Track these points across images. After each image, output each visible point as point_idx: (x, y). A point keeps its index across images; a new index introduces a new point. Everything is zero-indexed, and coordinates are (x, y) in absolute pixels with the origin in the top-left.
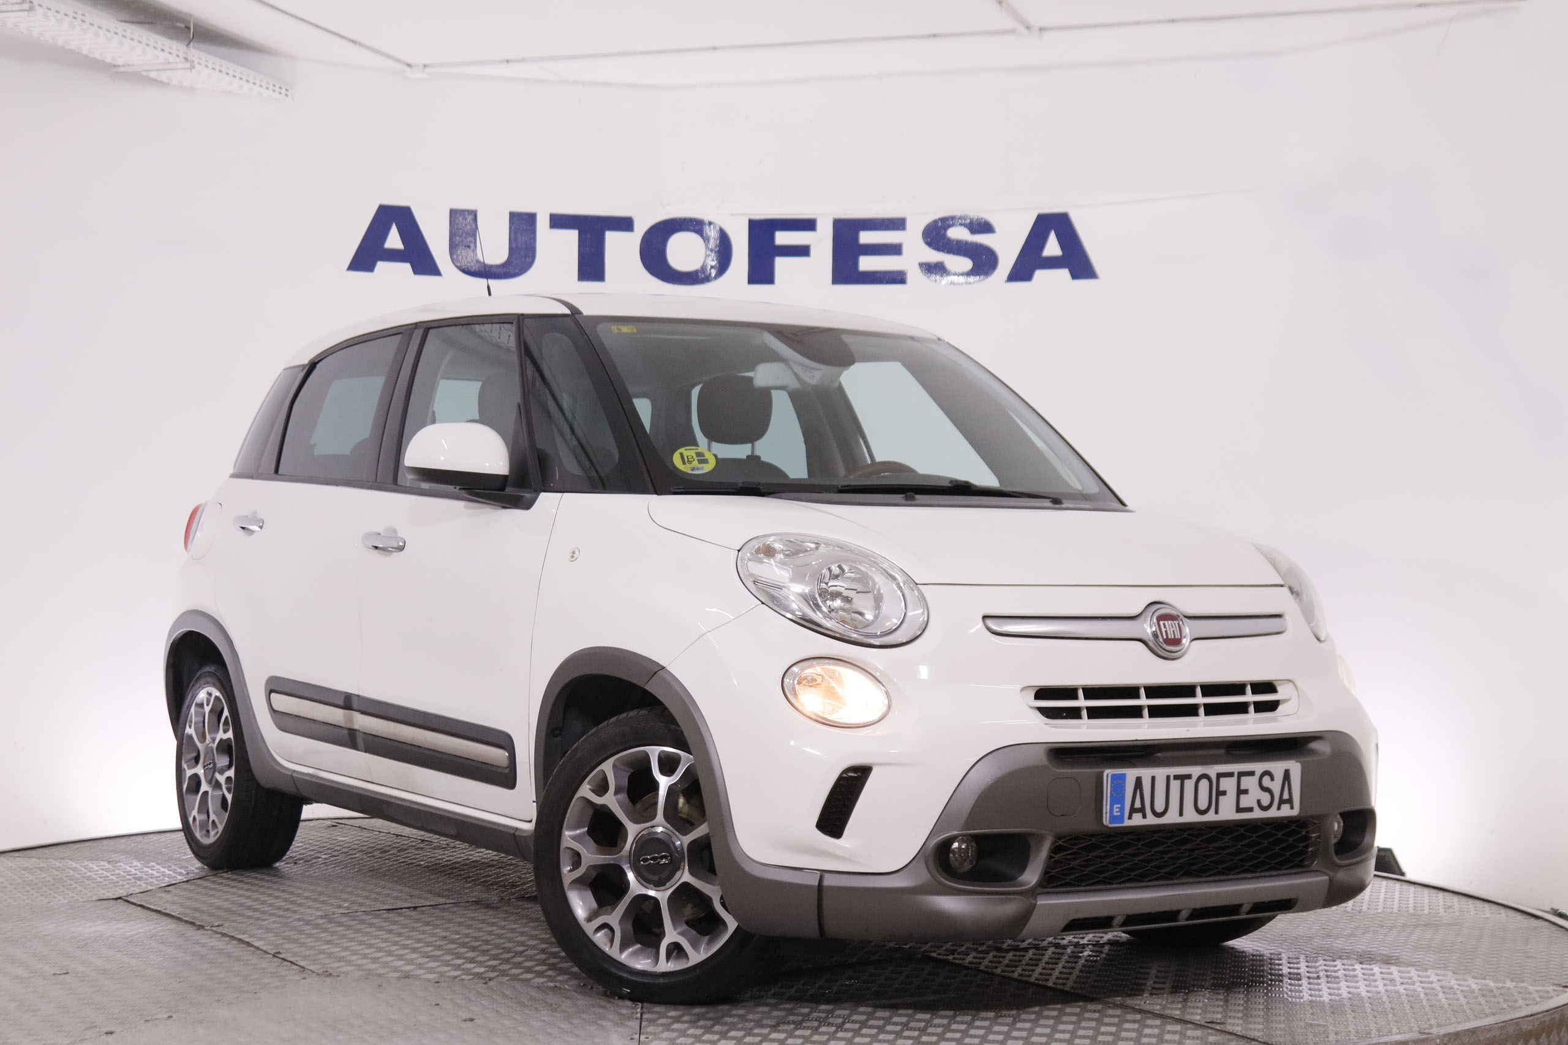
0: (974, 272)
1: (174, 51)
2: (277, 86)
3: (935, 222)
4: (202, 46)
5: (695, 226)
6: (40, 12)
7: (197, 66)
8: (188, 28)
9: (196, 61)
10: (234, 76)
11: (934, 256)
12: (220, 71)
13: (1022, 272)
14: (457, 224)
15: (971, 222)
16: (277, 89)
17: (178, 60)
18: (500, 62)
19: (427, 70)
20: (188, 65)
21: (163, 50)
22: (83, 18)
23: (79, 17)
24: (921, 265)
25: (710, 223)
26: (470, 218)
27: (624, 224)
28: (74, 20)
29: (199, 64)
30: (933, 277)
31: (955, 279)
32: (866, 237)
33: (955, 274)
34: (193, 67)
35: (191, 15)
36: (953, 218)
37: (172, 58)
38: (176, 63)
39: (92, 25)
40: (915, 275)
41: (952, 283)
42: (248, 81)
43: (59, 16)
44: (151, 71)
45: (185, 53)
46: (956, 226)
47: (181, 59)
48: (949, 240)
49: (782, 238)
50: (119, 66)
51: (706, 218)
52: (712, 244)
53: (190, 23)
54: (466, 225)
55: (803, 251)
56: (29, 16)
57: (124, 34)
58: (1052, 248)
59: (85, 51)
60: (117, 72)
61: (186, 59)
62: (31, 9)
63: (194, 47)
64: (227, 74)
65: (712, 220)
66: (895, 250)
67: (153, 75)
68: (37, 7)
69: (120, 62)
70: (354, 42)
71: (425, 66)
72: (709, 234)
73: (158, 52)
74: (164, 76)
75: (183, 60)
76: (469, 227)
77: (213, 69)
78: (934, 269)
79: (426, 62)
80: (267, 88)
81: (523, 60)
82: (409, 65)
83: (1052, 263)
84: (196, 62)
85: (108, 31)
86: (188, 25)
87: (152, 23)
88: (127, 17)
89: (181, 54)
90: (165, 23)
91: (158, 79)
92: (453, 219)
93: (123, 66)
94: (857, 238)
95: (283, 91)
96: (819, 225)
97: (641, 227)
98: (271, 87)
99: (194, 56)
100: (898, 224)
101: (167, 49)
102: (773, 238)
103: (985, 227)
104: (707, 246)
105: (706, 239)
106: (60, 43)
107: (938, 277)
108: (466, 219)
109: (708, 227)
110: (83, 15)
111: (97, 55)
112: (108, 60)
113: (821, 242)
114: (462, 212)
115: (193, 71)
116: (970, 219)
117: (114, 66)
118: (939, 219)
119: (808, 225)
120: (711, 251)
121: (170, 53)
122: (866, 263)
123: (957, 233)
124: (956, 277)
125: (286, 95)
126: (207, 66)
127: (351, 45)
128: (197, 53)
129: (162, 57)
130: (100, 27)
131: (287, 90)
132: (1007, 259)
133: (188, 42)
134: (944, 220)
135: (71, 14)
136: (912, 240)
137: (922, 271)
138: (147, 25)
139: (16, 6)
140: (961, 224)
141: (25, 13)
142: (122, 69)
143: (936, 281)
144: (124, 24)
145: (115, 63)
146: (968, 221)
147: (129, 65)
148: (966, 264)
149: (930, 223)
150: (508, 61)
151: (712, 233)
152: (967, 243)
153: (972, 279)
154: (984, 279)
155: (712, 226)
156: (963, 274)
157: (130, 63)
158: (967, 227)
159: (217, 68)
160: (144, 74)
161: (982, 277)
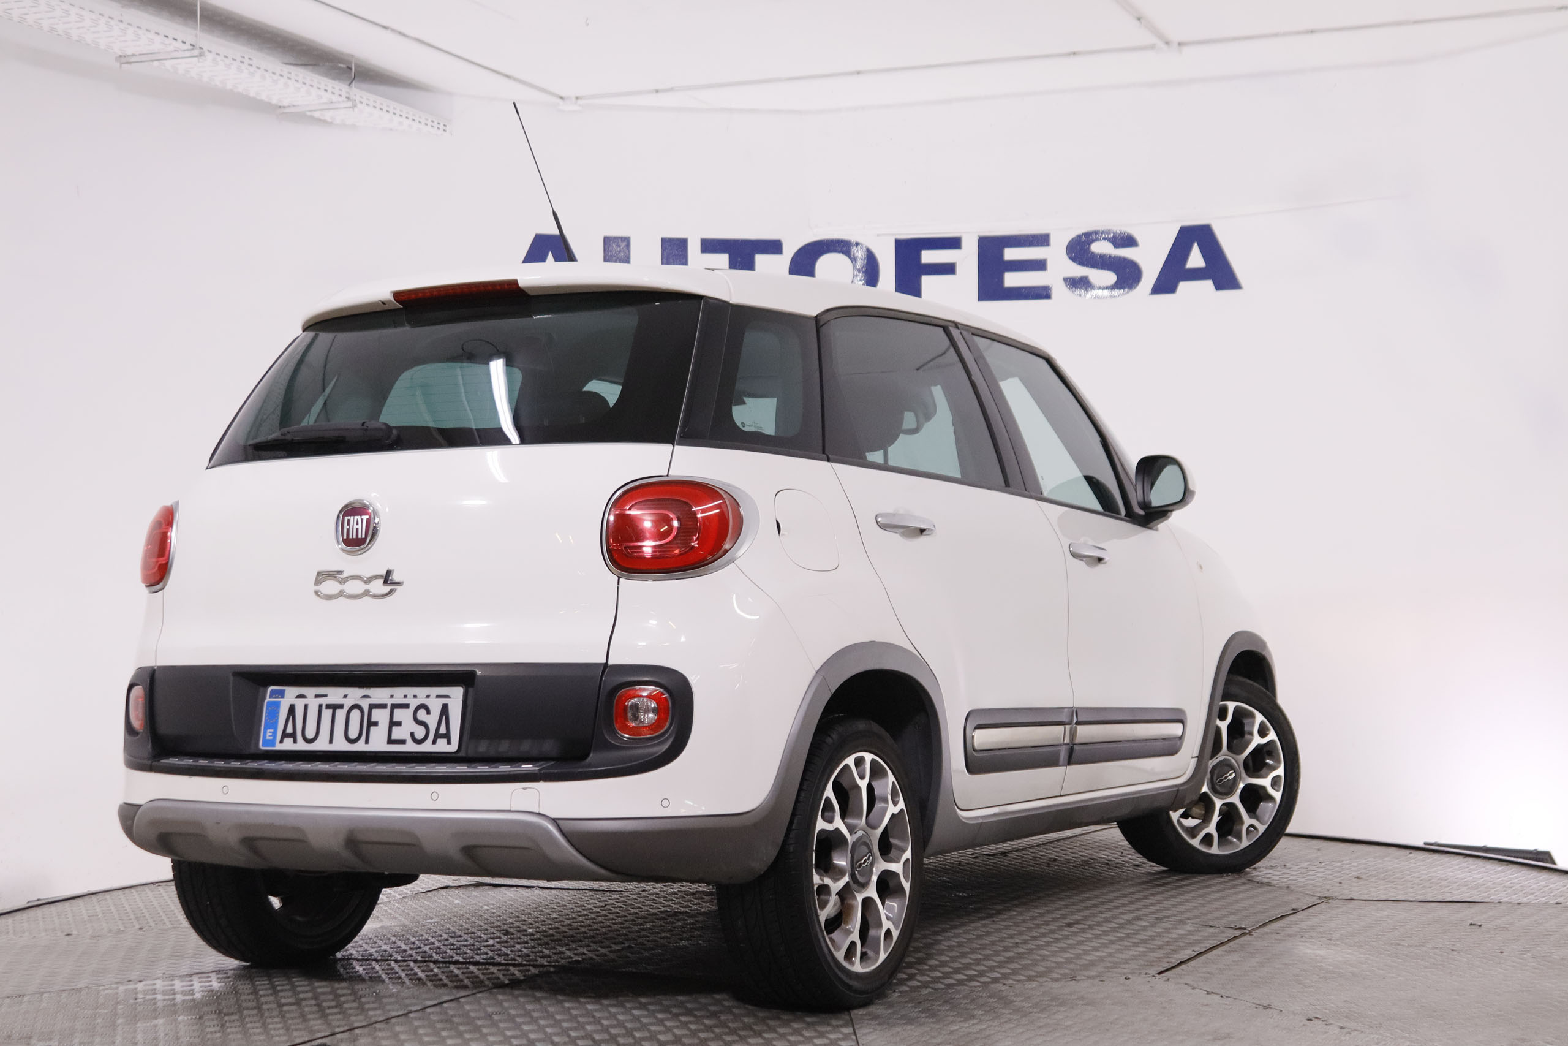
0: (1118, 285)
1: (337, 92)
2: (436, 122)
3: (1079, 236)
4: (363, 85)
5: (841, 246)
6: (209, 57)
7: (359, 105)
8: (350, 69)
9: (358, 99)
10: (394, 113)
11: (1079, 271)
12: (381, 109)
13: (1166, 284)
14: (611, 251)
15: (1115, 237)
16: (435, 124)
17: (340, 99)
18: (650, 92)
19: (579, 102)
20: (350, 104)
21: (326, 91)
22: (251, 62)
23: (246, 60)
24: (1066, 280)
25: (857, 244)
26: (623, 245)
27: (774, 247)
28: (241, 64)
29: (361, 102)
30: (1078, 291)
31: (1100, 292)
32: (1011, 254)
33: (1100, 288)
34: (354, 106)
35: (352, 56)
36: (1096, 233)
37: (335, 98)
38: (339, 102)
39: (258, 68)
40: (1060, 290)
41: (1096, 297)
42: (407, 118)
43: (228, 61)
44: (315, 111)
45: (348, 93)
46: (1100, 240)
47: (344, 98)
48: (1093, 254)
49: (929, 257)
50: (284, 107)
51: (853, 239)
52: (860, 264)
53: (351, 63)
54: (620, 252)
55: (948, 269)
56: (199, 61)
57: (289, 75)
58: (1196, 259)
59: (252, 94)
60: (283, 113)
61: (348, 98)
62: (201, 55)
63: (355, 87)
64: (388, 111)
65: (859, 241)
66: (1039, 265)
67: (317, 114)
68: (207, 53)
69: (285, 103)
70: (508, 77)
71: (577, 98)
72: (856, 254)
73: (322, 92)
74: (328, 116)
75: (345, 100)
76: (622, 254)
77: (375, 107)
78: (1078, 283)
79: (578, 95)
80: (426, 124)
81: (672, 89)
82: (562, 98)
83: (1196, 275)
84: (357, 101)
85: (274, 73)
86: (350, 66)
87: (315, 65)
88: (292, 60)
89: (344, 94)
90: (328, 64)
91: (322, 118)
92: (607, 247)
93: (289, 107)
94: (1002, 255)
95: (441, 126)
96: (964, 243)
97: (790, 250)
98: (429, 123)
99: (355, 95)
100: (1042, 240)
101: (330, 89)
102: (919, 257)
103: (1129, 241)
104: (854, 266)
105: (854, 260)
106: (229, 87)
107: (1083, 291)
108: (619, 246)
109: (855, 248)
110: (250, 59)
111: (263, 97)
112: (274, 101)
113: (967, 259)
114: (615, 239)
115: (356, 109)
116: (1114, 233)
117: (280, 107)
118: (1083, 234)
119: (953, 243)
120: (859, 271)
121: (333, 93)
122: (1012, 280)
123: (1101, 248)
124: (1101, 291)
125: (445, 130)
126: (368, 105)
127: (506, 80)
128: (359, 92)
129: (326, 97)
130: (266, 70)
131: (445, 126)
132: (1151, 273)
133: (349, 82)
134: (1087, 235)
135: (239, 59)
136: (1056, 256)
137: (1067, 286)
138: (311, 67)
139: (186, 52)
140: (1104, 239)
141: (196, 59)
142: (287, 110)
143: (1080, 295)
144: (288, 66)
145: (280, 104)
146: (1112, 235)
147: (294, 106)
148: (1110, 277)
149: (1073, 239)
150: (657, 91)
151: (860, 254)
152: (1110, 256)
153: (1116, 292)
154: (1128, 292)
155: (859, 247)
156: (1107, 288)
157: (295, 104)
158: (1110, 241)
159: (378, 106)
160: (309, 113)
161: (1126, 290)
